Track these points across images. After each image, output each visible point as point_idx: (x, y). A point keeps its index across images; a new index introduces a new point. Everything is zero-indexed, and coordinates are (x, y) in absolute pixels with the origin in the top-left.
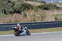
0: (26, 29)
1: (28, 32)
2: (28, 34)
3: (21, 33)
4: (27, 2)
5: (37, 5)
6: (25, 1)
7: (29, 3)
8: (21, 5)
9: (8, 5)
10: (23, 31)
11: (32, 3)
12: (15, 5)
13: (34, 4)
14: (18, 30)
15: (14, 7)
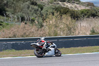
0: (54, 47)
1: (57, 51)
2: (57, 54)
3: (46, 54)
4: (64, 5)
5: (80, 9)
6: (60, 3)
7: (67, 6)
8: (53, 9)
9: (30, 9)
10: (50, 50)
11: (72, 6)
12: (44, 9)
13: (76, 7)
14: (41, 48)
15: (42, 12)
